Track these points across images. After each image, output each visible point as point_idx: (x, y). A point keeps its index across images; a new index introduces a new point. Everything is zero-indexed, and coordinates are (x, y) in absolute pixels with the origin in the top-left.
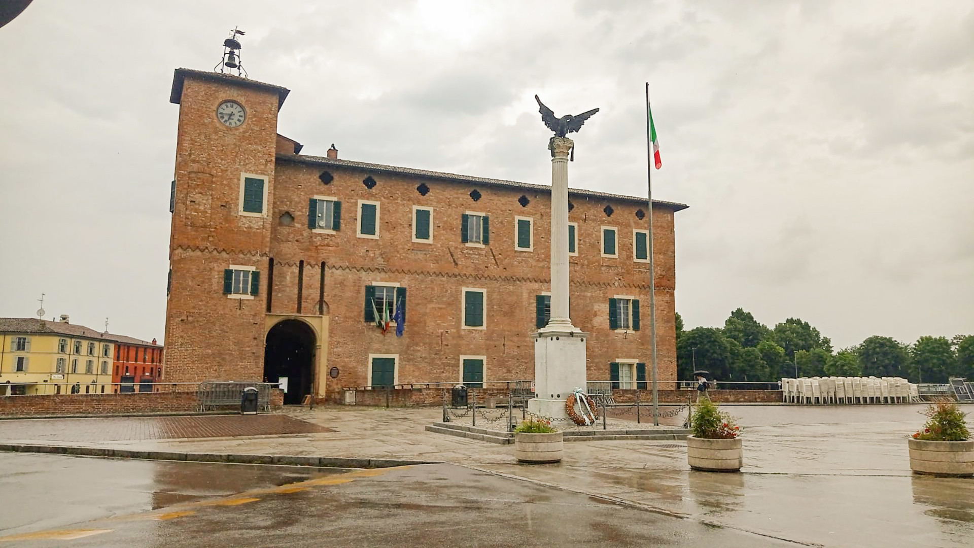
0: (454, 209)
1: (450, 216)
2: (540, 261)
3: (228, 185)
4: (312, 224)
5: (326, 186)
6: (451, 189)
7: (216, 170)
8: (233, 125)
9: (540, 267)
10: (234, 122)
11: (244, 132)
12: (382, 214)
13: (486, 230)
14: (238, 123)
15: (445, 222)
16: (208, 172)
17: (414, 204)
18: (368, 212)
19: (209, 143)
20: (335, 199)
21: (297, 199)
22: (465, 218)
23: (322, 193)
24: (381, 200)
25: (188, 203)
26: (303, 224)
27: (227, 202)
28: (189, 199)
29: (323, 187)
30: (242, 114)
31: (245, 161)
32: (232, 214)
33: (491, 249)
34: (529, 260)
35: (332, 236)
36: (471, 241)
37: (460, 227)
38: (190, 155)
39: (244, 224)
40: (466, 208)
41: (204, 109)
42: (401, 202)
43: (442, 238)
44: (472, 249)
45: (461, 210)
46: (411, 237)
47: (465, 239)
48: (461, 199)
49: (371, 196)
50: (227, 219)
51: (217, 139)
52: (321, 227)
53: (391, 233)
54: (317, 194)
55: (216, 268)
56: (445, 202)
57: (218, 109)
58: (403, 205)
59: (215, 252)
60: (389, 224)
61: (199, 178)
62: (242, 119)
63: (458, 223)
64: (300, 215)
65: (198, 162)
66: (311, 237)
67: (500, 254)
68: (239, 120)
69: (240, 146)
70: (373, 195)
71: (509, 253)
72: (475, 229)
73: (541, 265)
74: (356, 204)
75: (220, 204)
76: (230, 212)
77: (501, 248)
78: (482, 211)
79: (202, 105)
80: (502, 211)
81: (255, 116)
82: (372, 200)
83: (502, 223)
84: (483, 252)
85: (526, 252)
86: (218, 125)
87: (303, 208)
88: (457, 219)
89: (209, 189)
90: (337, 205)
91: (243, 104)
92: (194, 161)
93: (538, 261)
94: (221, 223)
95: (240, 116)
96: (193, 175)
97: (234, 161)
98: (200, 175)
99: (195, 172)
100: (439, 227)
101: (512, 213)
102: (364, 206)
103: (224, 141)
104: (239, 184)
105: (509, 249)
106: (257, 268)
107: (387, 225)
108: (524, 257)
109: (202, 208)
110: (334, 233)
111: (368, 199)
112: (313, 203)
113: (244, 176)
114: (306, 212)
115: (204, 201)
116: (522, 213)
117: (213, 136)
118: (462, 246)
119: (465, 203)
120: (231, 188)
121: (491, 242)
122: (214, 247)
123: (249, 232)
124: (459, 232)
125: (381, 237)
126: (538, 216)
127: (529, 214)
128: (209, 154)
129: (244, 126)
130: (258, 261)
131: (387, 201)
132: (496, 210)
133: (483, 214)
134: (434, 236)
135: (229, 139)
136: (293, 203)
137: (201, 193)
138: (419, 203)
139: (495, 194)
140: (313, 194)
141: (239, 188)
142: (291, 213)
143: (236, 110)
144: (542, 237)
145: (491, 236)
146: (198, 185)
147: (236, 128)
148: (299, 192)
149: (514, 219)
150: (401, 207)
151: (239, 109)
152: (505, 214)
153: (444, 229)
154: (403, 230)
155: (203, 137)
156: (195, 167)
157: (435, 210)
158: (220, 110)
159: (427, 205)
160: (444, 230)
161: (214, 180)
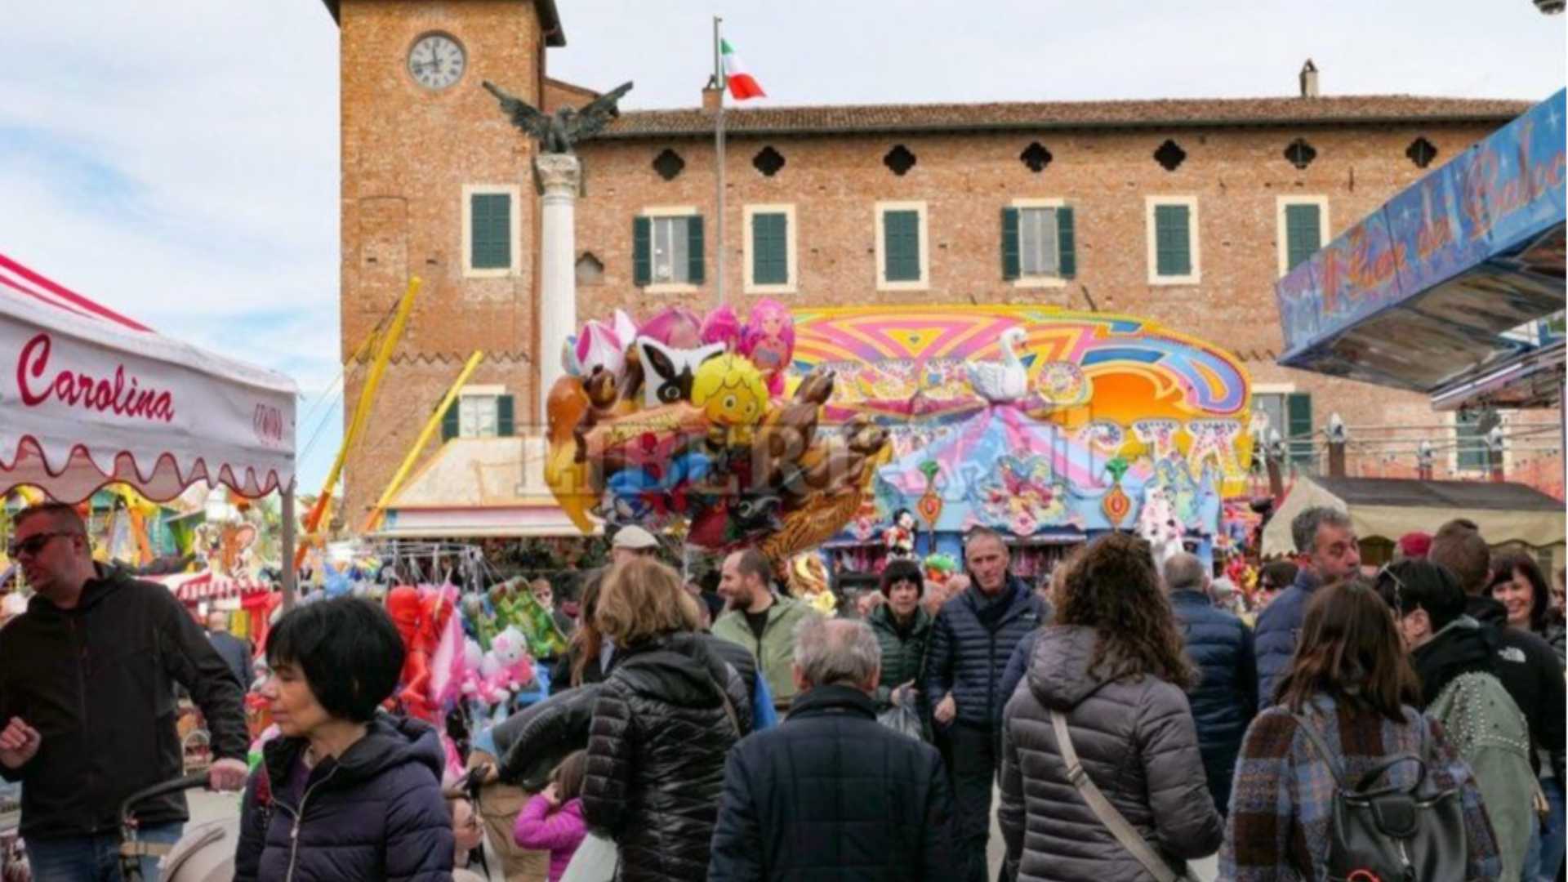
0: (982, 199)
1: (969, 217)
2: (1223, 307)
3: (437, 216)
4: (642, 275)
5: (668, 184)
6: (970, 148)
7: (413, 187)
8: (442, 83)
9: (1225, 321)
10: (443, 77)
11: (464, 96)
12: (803, 233)
13: (1067, 243)
14: (452, 78)
15: (960, 234)
16: (396, 193)
17: (878, 199)
18: (770, 230)
19: (394, 132)
20: (689, 210)
21: (606, 223)
22: (1009, 218)
23: (661, 201)
24: (795, 199)
25: (364, 264)
26: (623, 277)
27: (438, 253)
28: (364, 255)
29: (664, 187)
30: (458, 56)
31: (468, 159)
32: (450, 276)
33: (1084, 289)
34: (1190, 305)
35: (689, 296)
36: (1032, 273)
37: (998, 241)
38: (360, 162)
39: (473, 297)
40: (1012, 192)
41: (382, 60)
42: (845, 199)
43: (953, 272)
44: (1031, 292)
45: (998, 199)
46: (874, 279)
47: (1011, 269)
48: (997, 172)
49: (771, 194)
50: (443, 289)
51: (411, 121)
52: (665, 280)
53: (824, 275)
54: (650, 203)
55: (426, 396)
56: (955, 183)
57: (408, 57)
58: (853, 203)
59: (421, 362)
60: (820, 254)
61: (381, 210)
62: (458, 68)
63: (992, 231)
64: (615, 258)
65: (377, 175)
66: (643, 304)
67: (1109, 298)
68: (453, 72)
69: (455, 128)
70: (776, 191)
71: (1133, 294)
72: (1037, 240)
73: (1223, 315)
74: (739, 217)
75: (423, 257)
76: (446, 272)
77: (1112, 283)
78: (1052, 193)
79: (377, 53)
80: (1109, 188)
81: (484, 56)
82: (775, 201)
83: (1110, 218)
84: (1064, 298)
85: (1180, 287)
86: (410, 90)
87: (620, 239)
88: (988, 222)
89: (402, 231)
90: (695, 226)
91: (459, 36)
92: (368, 175)
93: (1216, 306)
94: (428, 299)
95: (456, 62)
96: (369, 205)
97: (447, 162)
98: (383, 203)
99: (372, 198)
100: (943, 246)
101: (1136, 190)
102: (759, 219)
103: (425, 121)
104: (459, 211)
105: (1132, 284)
106: (508, 388)
107: (814, 257)
108: (1177, 299)
109: (390, 271)
110: (691, 289)
111: (766, 200)
112: (641, 227)
113: (468, 191)
114: (628, 246)
115: (394, 257)
116: (1167, 188)
117: (404, 116)
118: (1006, 287)
119: (1006, 180)
120: (444, 222)
121: (1082, 270)
122: (417, 352)
123: (486, 313)
124: (996, 255)
125: (800, 286)
126: (1211, 190)
127: (1186, 188)
128: (396, 157)
129: (463, 83)
130: (509, 372)
131: (810, 199)
132: (1092, 187)
133: (1058, 202)
134: (932, 270)
135: (436, 116)
136: (599, 231)
137: (386, 240)
138: (891, 195)
139: (1089, 148)
140: (640, 205)
141: (459, 219)
142: (596, 255)
143: (446, 50)
144: (1227, 244)
145: (1082, 254)
146: (380, 224)
147: (447, 91)
148: (611, 206)
149: (1142, 204)
150: (846, 211)
151: (452, 47)
152: (1119, 195)
153: (958, 250)
154: (854, 263)
155: (382, 121)
156: (371, 186)
157: (931, 208)
158: (415, 57)
159: (910, 196)
160: (957, 253)
161: (410, 208)
